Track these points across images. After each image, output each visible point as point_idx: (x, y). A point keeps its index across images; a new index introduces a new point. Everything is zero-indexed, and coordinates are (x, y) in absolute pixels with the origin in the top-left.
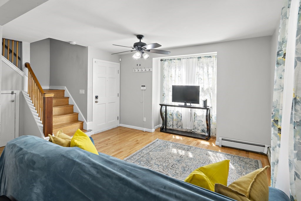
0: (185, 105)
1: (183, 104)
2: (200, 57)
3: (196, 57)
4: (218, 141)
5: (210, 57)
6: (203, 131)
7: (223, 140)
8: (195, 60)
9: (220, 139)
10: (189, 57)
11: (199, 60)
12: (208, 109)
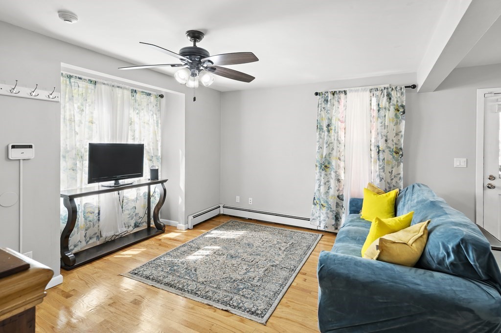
0: (115, 184)
1: (112, 183)
2: (135, 91)
3: (127, 87)
4: (187, 223)
5: (149, 94)
6: (136, 226)
7: (194, 217)
8: (127, 93)
9: (191, 217)
10: (116, 84)
11: (133, 96)
12: (165, 181)
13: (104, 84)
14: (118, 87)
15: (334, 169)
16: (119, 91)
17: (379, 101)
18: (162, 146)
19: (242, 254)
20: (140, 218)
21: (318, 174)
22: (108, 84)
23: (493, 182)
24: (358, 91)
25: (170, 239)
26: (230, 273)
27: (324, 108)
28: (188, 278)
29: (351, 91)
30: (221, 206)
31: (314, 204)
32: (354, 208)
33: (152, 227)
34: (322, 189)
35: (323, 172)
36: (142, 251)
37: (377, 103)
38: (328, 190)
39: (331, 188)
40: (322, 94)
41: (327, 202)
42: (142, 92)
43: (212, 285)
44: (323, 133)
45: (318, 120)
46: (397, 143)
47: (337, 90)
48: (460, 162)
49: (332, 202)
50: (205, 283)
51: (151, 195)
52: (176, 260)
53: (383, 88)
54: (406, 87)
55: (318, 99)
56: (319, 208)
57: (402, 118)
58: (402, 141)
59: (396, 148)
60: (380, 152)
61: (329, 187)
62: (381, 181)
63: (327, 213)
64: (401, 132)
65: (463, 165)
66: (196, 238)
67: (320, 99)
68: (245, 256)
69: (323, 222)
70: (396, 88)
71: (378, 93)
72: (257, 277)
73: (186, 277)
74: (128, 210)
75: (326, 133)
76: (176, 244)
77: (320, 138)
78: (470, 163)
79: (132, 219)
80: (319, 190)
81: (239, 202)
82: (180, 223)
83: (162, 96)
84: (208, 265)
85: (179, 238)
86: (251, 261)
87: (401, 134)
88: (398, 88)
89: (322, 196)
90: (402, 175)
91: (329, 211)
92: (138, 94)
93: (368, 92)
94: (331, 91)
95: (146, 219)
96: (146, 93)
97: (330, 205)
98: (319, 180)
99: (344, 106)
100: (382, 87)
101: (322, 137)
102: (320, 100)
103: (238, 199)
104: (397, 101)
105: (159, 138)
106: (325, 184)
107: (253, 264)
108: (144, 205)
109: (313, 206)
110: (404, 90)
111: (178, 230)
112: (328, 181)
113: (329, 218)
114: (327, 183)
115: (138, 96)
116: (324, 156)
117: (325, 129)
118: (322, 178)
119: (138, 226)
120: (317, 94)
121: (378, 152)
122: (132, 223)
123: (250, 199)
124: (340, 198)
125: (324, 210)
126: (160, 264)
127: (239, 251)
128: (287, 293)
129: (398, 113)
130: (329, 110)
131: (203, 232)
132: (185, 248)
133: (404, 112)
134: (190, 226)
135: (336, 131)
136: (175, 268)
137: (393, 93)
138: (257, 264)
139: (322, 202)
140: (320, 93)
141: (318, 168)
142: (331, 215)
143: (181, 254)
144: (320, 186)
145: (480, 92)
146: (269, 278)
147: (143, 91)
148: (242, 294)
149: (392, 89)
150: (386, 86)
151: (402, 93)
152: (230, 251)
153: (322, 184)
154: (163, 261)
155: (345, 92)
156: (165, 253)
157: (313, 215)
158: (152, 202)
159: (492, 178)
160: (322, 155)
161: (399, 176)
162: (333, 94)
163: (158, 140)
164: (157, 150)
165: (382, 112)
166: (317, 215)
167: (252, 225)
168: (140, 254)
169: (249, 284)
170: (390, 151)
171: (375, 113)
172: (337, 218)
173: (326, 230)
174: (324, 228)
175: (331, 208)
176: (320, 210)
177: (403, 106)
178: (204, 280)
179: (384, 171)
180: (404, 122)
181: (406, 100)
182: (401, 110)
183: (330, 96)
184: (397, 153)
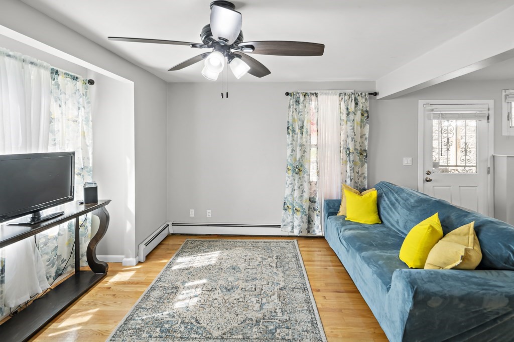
2: (57, 72)
3: (45, 64)
4: (137, 255)
5: (75, 78)
6: (58, 275)
7: (147, 245)
8: (45, 74)
9: (143, 246)
10: (28, 58)
11: (54, 79)
12: (108, 202)
13: (9, 56)
14: (32, 63)
15: (307, 172)
16: (33, 70)
17: (348, 105)
18: (93, 153)
19: (236, 283)
20: (63, 261)
21: (292, 178)
22: (15, 57)
23: (429, 177)
24: (328, 94)
25: (124, 283)
26: (244, 313)
27: (295, 109)
28: (196, 336)
29: (322, 94)
30: (170, 223)
31: (285, 210)
32: (332, 210)
33: (83, 272)
34: (296, 194)
35: (297, 177)
36: (95, 314)
37: (346, 107)
38: (302, 193)
39: (305, 192)
40: (294, 95)
41: (302, 206)
42: (66, 74)
43: (236, 337)
44: (296, 136)
45: (288, 122)
46: (362, 145)
47: (309, 92)
48: (407, 161)
49: (306, 205)
50: (225, 336)
51: (80, 225)
52: (158, 315)
53: (351, 94)
54: (369, 94)
55: (289, 99)
56: (291, 213)
57: (366, 122)
58: (366, 143)
59: (361, 149)
60: (351, 154)
61: (302, 191)
62: (351, 181)
63: (302, 218)
64: (365, 135)
65: (410, 163)
66: (160, 274)
67: (291, 99)
68: (242, 284)
69: (298, 227)
70: (361, 94)
71: (347, 97)
72: (278, 308)
73: (193, 336)
74: (47, 254)
75: (299, 135)
76: (140, 290)
77: (293, 140)
78: (415, 161)
79: (52, 267)
80: (292, 195)
81: (193, 216)
82: (127, 257)
83: (91, 82)
84: (208, 310)
85: (136, 279)
86: (253, 290)
87: (365, 136)
88: (363, 94)
89: (297, 200)
90: (366, 175)
91: (303, 216)
92: (60, 76)
93: (338, 96)
94: (302, 91)
95: (73, 261)
96: (71, 76)
97: (304, 209)
98: (291, 184)
99: (315, 108)
100: (349, 92)
101: (295, 139)
102: (292, 101)
103: (192, 213)
104: (362, 107)
105: (89, 142)
106: (299, 188)
107: (260, 294)
108: (69, 240)
109: (284, 211)
110: (367, 97)
111: (125, 267)
112: (302, 185)
113: (303, 222)
114: (301, 187)
115: (60, 79)
116: (297, 159)
117: (297, 130)
118: (296, 182)
119: (61, 275)
120: (287, 94)
121: (349, 154)
122: (53, 272)
123: (208, 211)
124: (312, 201)
125: (298, 215)
126: (139, 327)
127: (230, 279)
128: (322, 320)
129: (363, 117)
130: (302, 112)
131: (165, 263)
132: (157, 293)
133: (368, 117)
134: (142, 259)
135: (309, 133)
136: (166, 326)
137: (359, 98)
138: (263, 292)
139: (297, 207)
140: (291, 94)
141: (290, 172)
142: (305, 219)
143: (158, 302)
144: (293, 190)
145: (421, 103)
146: (289, 305)
147: (68, 72)
148: (280, 337)
149: (359, 95)
150: (353, 91)
151: (366, 99)
152: (220, 282)
153: (296, 187)
154: (140, 322)
155: (316, 95)
156: (133, 307)
157: (284, 221)
158: (82, 235)
159: (428, 173)
160: (296, 158)
161: (363, 175)
162: (305, 96)
163: (88, 143)
164: (88, 158)
165: (351, 116)
166: (289, 220)
167: (216, 242)
168: (92, 319)
169: (277, 321)
170: (357, 153)
171: (344, 117)
172: (310, 221)
173: (301, 235)
174: (299, 233)
175: (306, 212)
176: (293, 215)
177: (367, 111)
178: (220, 332)
179: (353, 172)
180: (368, 126)
181: (369, 106)
182: (366, 115)
183: (302, 98)
184: (361, 154)
